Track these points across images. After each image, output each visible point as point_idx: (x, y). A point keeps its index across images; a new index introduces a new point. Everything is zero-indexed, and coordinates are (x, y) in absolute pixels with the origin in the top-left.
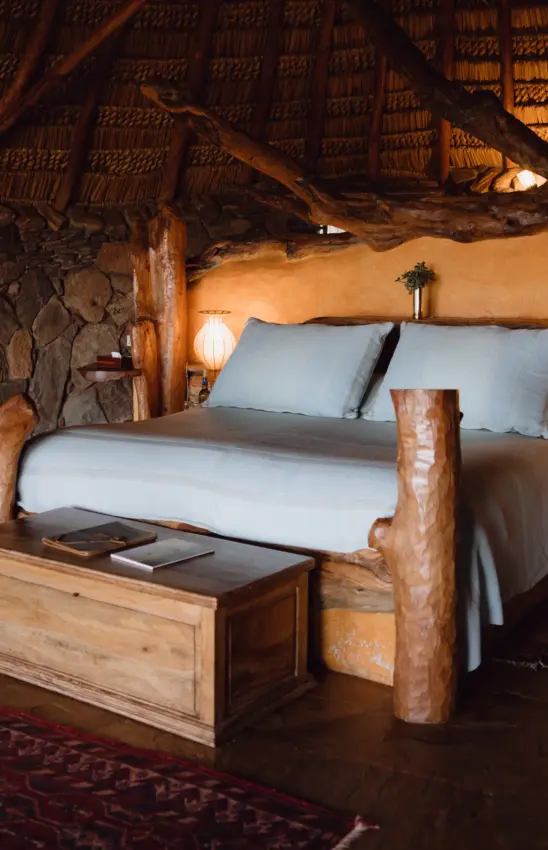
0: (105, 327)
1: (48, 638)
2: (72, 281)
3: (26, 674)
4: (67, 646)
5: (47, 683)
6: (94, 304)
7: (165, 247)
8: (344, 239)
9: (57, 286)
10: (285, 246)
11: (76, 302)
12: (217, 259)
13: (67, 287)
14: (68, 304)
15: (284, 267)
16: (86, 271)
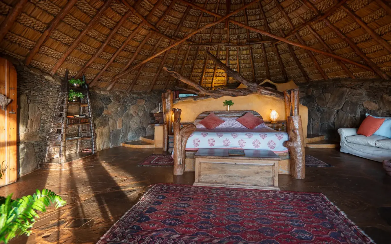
0: (137, 117)
1: (225, 175)
2: (131, 107)
3: (218, 186)
4: (232, 177)
5: (226, 186)
6: (135, 112)
7: (169, 99)
8: (207, 96)
9: (128, 108)
10: (193, 98)
11: (131, 112)
12: (177, 101)
13: (130, 108)
14: (130, 112)
15: (194, 102)
16: (134, 105)
